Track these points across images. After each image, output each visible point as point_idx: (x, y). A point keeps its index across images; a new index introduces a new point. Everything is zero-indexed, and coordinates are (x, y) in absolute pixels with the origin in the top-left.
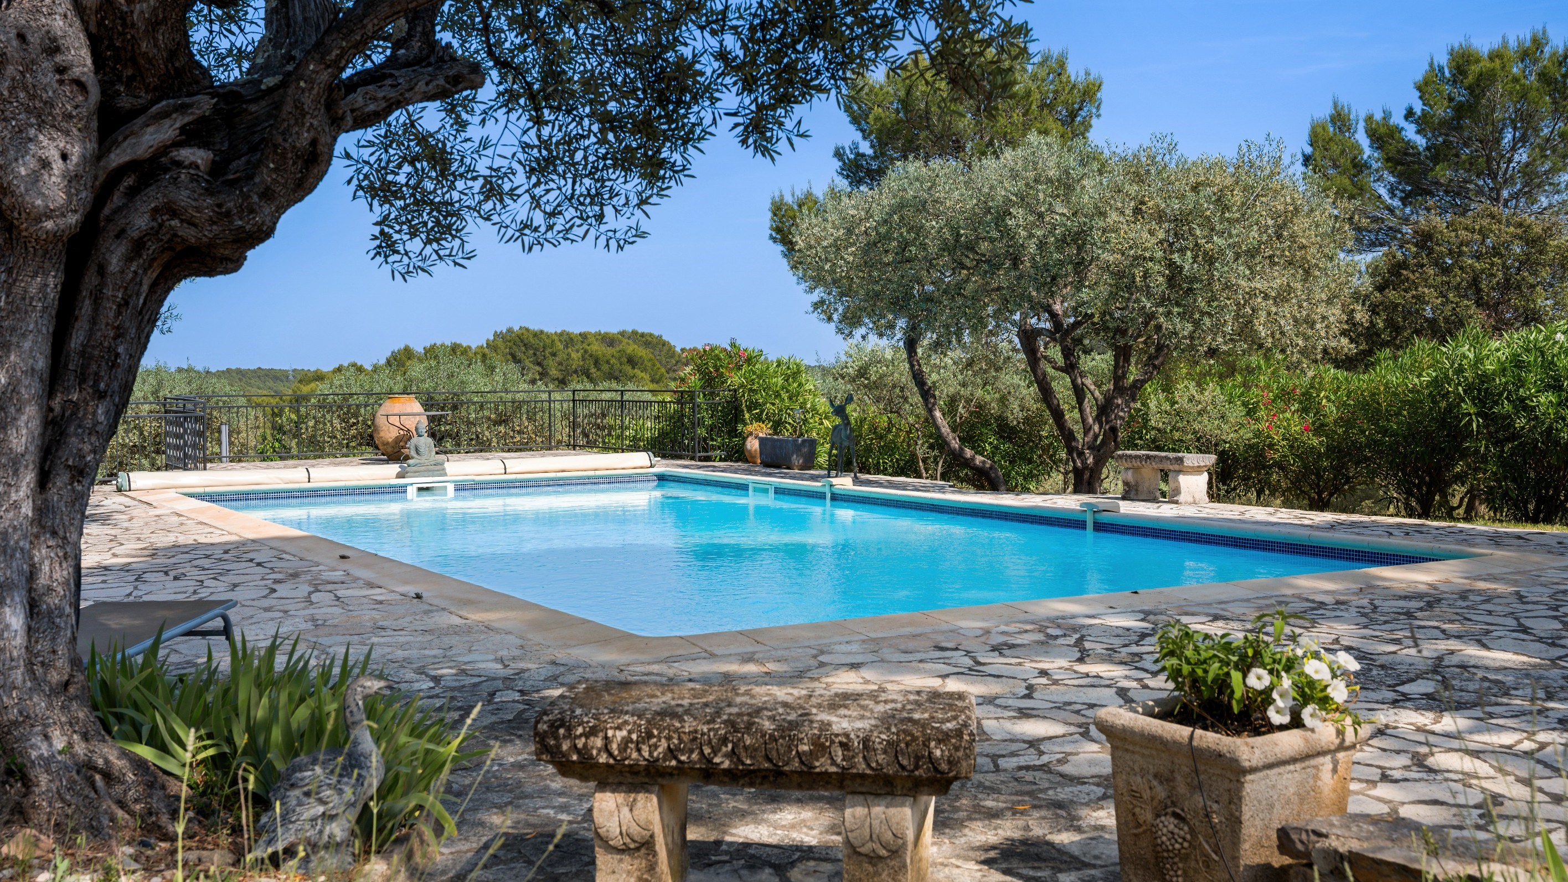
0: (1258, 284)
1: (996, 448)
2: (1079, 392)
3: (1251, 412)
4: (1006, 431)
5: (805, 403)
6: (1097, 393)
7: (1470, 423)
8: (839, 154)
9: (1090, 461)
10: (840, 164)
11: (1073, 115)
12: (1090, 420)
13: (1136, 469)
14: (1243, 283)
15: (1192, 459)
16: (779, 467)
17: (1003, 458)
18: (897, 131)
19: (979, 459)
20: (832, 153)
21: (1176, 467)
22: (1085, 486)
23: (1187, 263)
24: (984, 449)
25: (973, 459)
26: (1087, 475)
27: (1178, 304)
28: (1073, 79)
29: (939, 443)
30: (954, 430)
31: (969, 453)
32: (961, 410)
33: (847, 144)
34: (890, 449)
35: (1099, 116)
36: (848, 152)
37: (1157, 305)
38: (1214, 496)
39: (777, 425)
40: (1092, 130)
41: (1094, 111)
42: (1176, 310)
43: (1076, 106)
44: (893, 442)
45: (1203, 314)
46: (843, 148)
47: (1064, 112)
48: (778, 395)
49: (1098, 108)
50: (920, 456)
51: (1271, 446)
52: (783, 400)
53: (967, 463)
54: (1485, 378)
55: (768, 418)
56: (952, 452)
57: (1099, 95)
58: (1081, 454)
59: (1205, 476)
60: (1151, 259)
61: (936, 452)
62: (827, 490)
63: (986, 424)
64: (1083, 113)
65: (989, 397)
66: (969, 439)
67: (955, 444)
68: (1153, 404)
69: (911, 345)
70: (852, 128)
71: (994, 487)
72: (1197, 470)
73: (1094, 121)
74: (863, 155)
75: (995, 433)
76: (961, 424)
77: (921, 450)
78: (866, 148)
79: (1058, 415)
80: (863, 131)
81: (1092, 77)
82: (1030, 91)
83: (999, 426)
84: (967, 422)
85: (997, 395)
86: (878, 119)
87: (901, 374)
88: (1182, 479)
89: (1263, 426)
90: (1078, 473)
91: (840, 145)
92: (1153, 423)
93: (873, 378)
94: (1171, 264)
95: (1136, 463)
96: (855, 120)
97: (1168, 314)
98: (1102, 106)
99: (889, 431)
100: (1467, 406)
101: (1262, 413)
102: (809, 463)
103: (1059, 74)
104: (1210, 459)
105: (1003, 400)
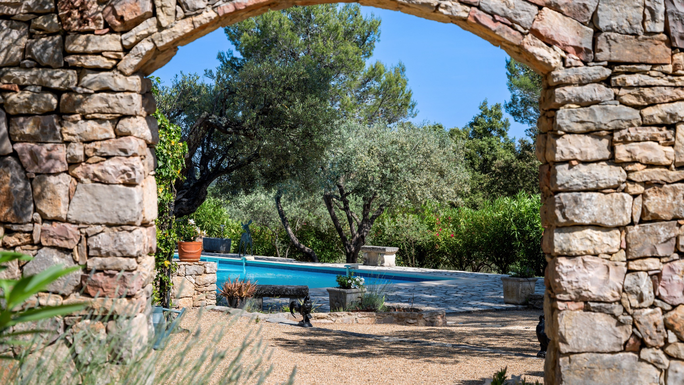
0: (418, 180)
1: (315, 243)
2: (350, 220)
3: (431, 227)
4: (320, 235)
5: (223, 221)
6: (358, 220)
7: (515, 234)
8: (220, 57)
9: (353, 249)
10: (221, 63)
11: (364, 40)
12: (355, 232)
13: (369, 253)
14: (410, 180)
15: (389, 249)
16: (213, 252)
17: (318, 248)
18: (257, 48)
19: (307, 249)
20: (216, 57)
21: (383, 252)
22: (351, 260)
23: (387, 172)
24: (309, 244)
25: (304, 249)
26: (352, 256)
27: (385, 189)
28: (364, 18)
29: (287, 239)
30: (295, 233)
31: (302, 246)
32: (297, 224)
33: (225, 51)
34: (261, 243)
35: (379, 41)
36: (226, 56)
37: (377, 189)
38: (398, 263)
39: (210, 231)
40: (375, 49)
41: (376, 37)
42: (384, 191)
43: (366, 34)
44: (263, 239)
45: (395, 192)
46: (223, 53)
47: (358, 38)
48: (210, 217)
49: (379, 36)
50: (277, 247)
51: (439, 243)
52: (213, 220)
53: (302, 251)
54: (521, 215)
55: (206, 229)
56: (296, 246)
57: (379, 28)
58: (349, 247)
59: (395, 256)
60: (375, 171)
61: (285, 245)
62: (243, 261)
63: (310, 231)
64: (369, 38)
65: (312, 219)
66: (302, 238)
67: (297, 242)
68: (386, 223)
69: (278, 199)
70: (230, 42)
71: (313, 261)
72: (391, 253)
73: (376, 44)
74: (236, 59)
75: (314, 236)
76: (297, 232)
77: (278, 244)
78: (237, 55)
79: (340, 231)
80: (236, 44)
81: (375, 17)
82: (338, 27)
83: (316, 232)
84: (301, 230)
85: (315, 218)
86: (246, 40)
87: (269, 207)
88: (385, 257)
89: (434, 234)
90: (348, 255)
91: (221, 51)
92: (386, 232)
93: (256, 209)
94: (382, 174)
95: (369, 251)
96: (231, 38)
97: (381, 193)
98: (381, 35)
99: (261, 234)
100: (514, 227)
101: (435, 228)
102: (227, 251)
103: (356, 15)
104: (396, 249)
105: (318, 219)
